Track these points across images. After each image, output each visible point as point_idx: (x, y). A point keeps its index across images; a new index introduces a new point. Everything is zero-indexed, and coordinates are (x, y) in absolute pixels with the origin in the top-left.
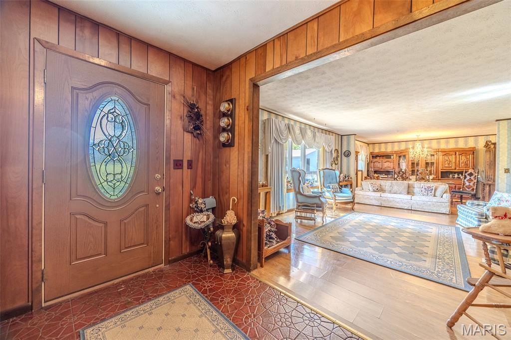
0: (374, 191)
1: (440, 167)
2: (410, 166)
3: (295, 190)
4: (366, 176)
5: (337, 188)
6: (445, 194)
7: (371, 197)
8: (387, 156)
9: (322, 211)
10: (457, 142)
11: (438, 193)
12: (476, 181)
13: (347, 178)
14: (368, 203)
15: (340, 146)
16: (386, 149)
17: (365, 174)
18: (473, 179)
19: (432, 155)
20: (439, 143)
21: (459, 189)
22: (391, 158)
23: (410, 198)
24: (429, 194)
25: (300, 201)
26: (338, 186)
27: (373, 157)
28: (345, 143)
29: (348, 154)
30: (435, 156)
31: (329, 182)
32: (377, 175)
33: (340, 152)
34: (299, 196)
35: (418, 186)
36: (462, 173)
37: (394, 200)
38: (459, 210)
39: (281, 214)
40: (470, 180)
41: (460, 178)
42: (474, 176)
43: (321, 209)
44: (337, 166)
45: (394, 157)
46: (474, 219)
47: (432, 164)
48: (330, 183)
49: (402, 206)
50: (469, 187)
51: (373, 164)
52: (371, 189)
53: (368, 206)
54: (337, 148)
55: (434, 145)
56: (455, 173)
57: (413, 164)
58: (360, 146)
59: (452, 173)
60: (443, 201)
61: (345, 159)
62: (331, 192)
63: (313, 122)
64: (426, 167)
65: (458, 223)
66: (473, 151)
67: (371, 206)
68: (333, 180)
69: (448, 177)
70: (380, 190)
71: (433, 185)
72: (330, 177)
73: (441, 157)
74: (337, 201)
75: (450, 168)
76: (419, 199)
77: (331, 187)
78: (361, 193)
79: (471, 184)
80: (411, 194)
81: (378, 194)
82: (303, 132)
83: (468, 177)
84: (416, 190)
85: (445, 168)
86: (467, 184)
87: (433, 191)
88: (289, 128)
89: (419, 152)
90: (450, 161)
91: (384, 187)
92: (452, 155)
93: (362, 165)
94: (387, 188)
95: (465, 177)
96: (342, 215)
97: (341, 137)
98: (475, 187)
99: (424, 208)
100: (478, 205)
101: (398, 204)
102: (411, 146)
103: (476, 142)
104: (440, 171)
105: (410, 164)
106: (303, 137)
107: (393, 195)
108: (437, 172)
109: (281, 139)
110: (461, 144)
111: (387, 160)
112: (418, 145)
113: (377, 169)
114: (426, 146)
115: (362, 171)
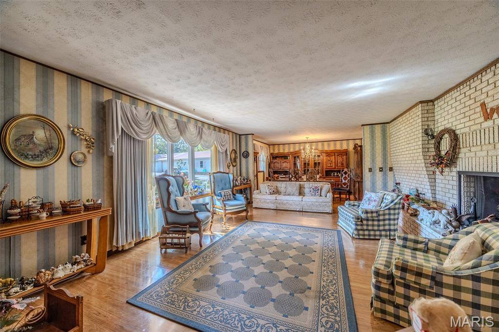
0: (271, 194)
1: (325, 167)
2: (303, 167)
3: (163, 206)
4: (267, 176)
5: (230, 195)
6: (328, 194)
7: (268, 201)
8: (284, 157)
9: (199, 232)
10: (335, 145)
11: (323, 193)
12: (349, 179)
13: (246, 181)
14: (265, 208)
15: (238, 146)
16: (284, 150)
17: (267, 175)
18: (347, 177)
19: (319, 156)
20: (323, 145)
21: (338, 185)
22: (287, 159)
23: (301, 200)
24: (317, 194)
25: (170, 220)
26: (231, 193)
27: (273, 157)
28: (243, 143)
29: (246, 155)
30: (321, 156)
31: (220, 187)
32: (277, 176)
33: (238, 152)
34: (169, 214)
35: (308, 186)
36: (339, 171)
37: (287, 203)
38: (340, 212)
39: (146, 241)
40: (345, 178)
41: (338, 176)
42: (348, 174)
43: (198, 229)
44: (235, 168)
45: (290, 158)
46: (352, 223)
47: (319, 163)
48: (222, 189)
49: (294, 208)
50: (345, 184)
51: (273, 164)
52: (268, 192)
53: (265, 210)
54: (235, 148)
55: (320, 147)
56: (335, 171)
57: (305, 164)
58: (261, 146)
59: (333, 171)
60: (328, 200)
61: (244, 160)
62: (221, 201)
63: (193, 113)
64: (315, 167)
65: (340, 224)
66: (345, 153)
67: (268, 210)
68: (226, 185)
69: (331, 175)
70: (277, 192)
71: (319, 185)
72: (223, 182)
73: (325, 158)
74: (227, 212)
75: (331, 168)
76: (309, 200)
77: (223, 194)
78: (258, 196)
79: (346, 181)
80: (302, 195)
81: (273, 197)
82: (181, 127)
83: (344, 176)
84: (306, 190)
85: (328, 168)
86: (344, 181)
87: (319, 191)
88: (154, 118)
89: (309, 153)
90: (331, 161)
91: (279, 189)
92: (332, 156)
93: (263, 166)
94: (282, 190)
95: (342, 175)
96: (231, 228)
97: (239, 137)
98: (349, 184)
99: (313, 208)
100: (354, 205)
101: (291, 207)
102: (302, 148)
103: (348, 144)
104: (325, 170)
105: (303, 164)
106: (182, 132)
107: (287, 198)
108: (322, 171)
109: (136, 134)
110: (338, 148)
111: (285, 160)
112: (307, 147)
113: (276, 169)
114: (313, 148)
115: (263, 172)
